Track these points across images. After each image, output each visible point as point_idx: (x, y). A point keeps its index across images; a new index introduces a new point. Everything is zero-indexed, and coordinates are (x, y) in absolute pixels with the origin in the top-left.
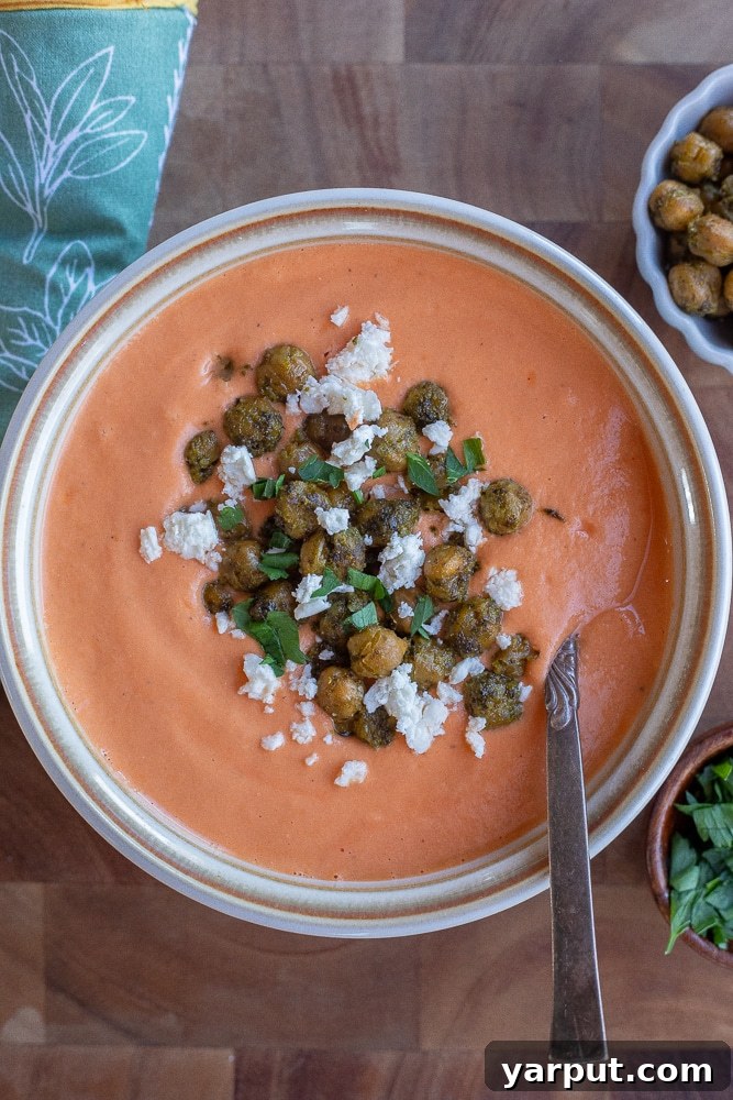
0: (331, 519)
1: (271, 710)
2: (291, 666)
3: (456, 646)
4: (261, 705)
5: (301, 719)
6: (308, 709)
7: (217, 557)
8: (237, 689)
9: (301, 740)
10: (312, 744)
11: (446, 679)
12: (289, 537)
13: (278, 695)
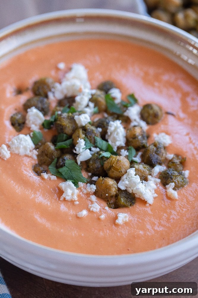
0: (82, 118)
1: (77, 203)
2: (81, 184)
3: (150, 163)
4: (72, 202)
5: (92, 202)
6: (94, 198)
7: (36, 152)
8: (59, 198)
9: (95, 210)
10: (100, 211)
11: (151, 175)
12: (65, 134)
13: (79, 196)
